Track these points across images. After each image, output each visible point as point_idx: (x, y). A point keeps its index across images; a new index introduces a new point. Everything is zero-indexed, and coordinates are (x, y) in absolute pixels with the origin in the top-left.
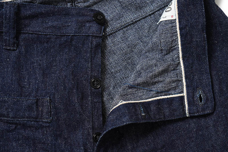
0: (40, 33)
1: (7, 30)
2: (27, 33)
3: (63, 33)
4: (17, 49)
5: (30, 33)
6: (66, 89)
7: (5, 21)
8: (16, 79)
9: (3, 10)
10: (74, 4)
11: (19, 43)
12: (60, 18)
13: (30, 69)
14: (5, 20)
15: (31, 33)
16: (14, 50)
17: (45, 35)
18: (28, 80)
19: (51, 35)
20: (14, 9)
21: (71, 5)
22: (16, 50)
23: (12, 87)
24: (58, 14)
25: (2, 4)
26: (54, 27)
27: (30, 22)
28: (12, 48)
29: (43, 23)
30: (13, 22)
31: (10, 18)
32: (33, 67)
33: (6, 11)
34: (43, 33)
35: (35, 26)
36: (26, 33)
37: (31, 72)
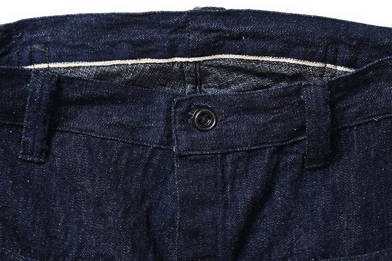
0: (93, 135)
1: (32, 125)
2: (68, 132)
3: (138, 140)
4: (45, 161)
5: (73, 132)
6: (134, 253)
7: (30, 107)
8: (42, 221)
9: (28, 85)
10: (200, 88)
11: (49, 149)
12: (135, 109)
13: (70, 201)
14: (30, 105)
15: (76, 133)
16: (39, 163)
17: (104, 138)
18: (64, 223)
19: (114, 140)
20: (50, 87)
21: (193, 88)
22: (44, 163)
23: (32, 236)
24: (132, 102)
25: (27, 72)
26: (122, 126)
27: (75, 112)
28: (36, 159)
29: (102, 115)
30: (45, 110)
31: (39, 102)
32: (76, 198)
33: (35, 90)
34: (100, 134)
35: (86, 119)
36: (65, 131)
37: (70, 208)
